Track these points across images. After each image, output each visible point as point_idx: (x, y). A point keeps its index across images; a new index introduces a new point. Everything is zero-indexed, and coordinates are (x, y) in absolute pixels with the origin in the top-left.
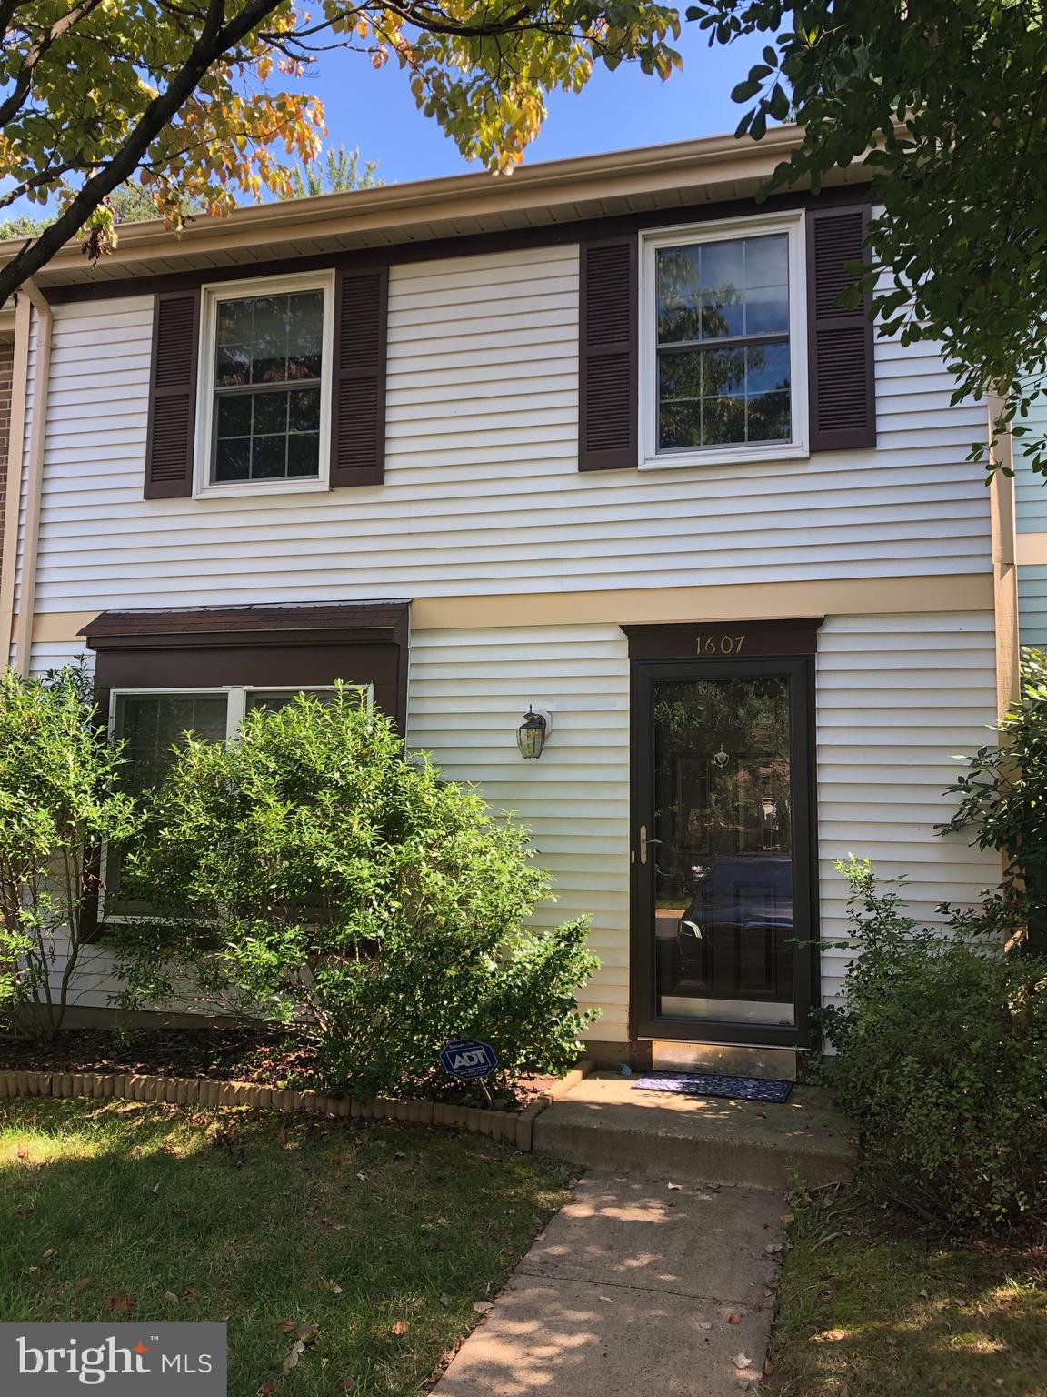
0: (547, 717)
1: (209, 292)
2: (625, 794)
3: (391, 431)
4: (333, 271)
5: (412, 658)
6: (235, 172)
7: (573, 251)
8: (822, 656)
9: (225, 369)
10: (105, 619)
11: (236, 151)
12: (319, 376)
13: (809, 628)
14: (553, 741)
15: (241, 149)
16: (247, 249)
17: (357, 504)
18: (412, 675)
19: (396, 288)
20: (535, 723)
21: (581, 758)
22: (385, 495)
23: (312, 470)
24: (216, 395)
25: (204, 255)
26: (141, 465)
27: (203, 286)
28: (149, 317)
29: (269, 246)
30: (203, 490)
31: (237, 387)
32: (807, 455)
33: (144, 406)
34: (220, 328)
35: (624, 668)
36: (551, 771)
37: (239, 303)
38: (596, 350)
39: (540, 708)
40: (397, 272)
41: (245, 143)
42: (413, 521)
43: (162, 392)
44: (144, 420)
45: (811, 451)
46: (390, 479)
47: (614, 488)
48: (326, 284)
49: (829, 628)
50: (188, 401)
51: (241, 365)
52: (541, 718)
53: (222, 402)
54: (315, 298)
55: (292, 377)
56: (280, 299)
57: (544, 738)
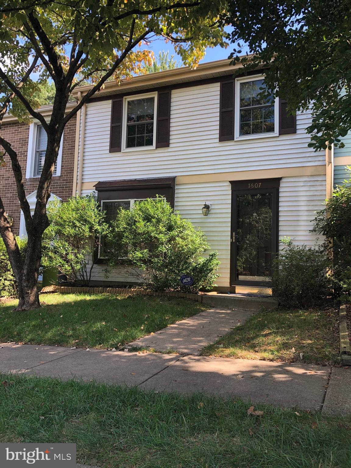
0: (210, 205)
1: (126, 99)
2: (230, 225)
3: (171, 133)
4: (157, 92)
5: (176, 191)
6: (133, 69)
7: (218, 84)
8: (281, 188)
9: (129, 119)
10: (100, 183)
11: (133, 64)
12: (153, 119)
13: (277, 181)
14: (212, 211)
15: (134, 64)
16: (135, 87)
17: (163, 152)
18: (176, 196)
19: (173, 96)
20: (207, 207)
21: (219, 216)
22: (169, 149)
23: (151, 144)
24: (127, 125)
25: (124, 89)
26: (108, 144)
27: (124, 97)
28: (110, 106)
29: (141, 86)
30: (124, 150)
31: (132, 123)
32: (278, 135)
33: (109, 129)
34: (128, 108)
35: (230, 192)
36: (211, 219)
37: (133, 101)
38: (224, 110)
39: (208, 203)
40: (173, 92)
41: (135, 63)
42: (177, 156)
43: (114, 125)
44: (109, 132)
45: (279, 134)
46: (171, 146)
47: (228, 146)
48: (155, 95)
49: (283, 180)
50: (120, 127)
51: (133, 118)
52: (208, 206)
53: (128, 127)
54: (152, 99)
55: (146, 120)
56: (143, 100)
57: (209, 211)
